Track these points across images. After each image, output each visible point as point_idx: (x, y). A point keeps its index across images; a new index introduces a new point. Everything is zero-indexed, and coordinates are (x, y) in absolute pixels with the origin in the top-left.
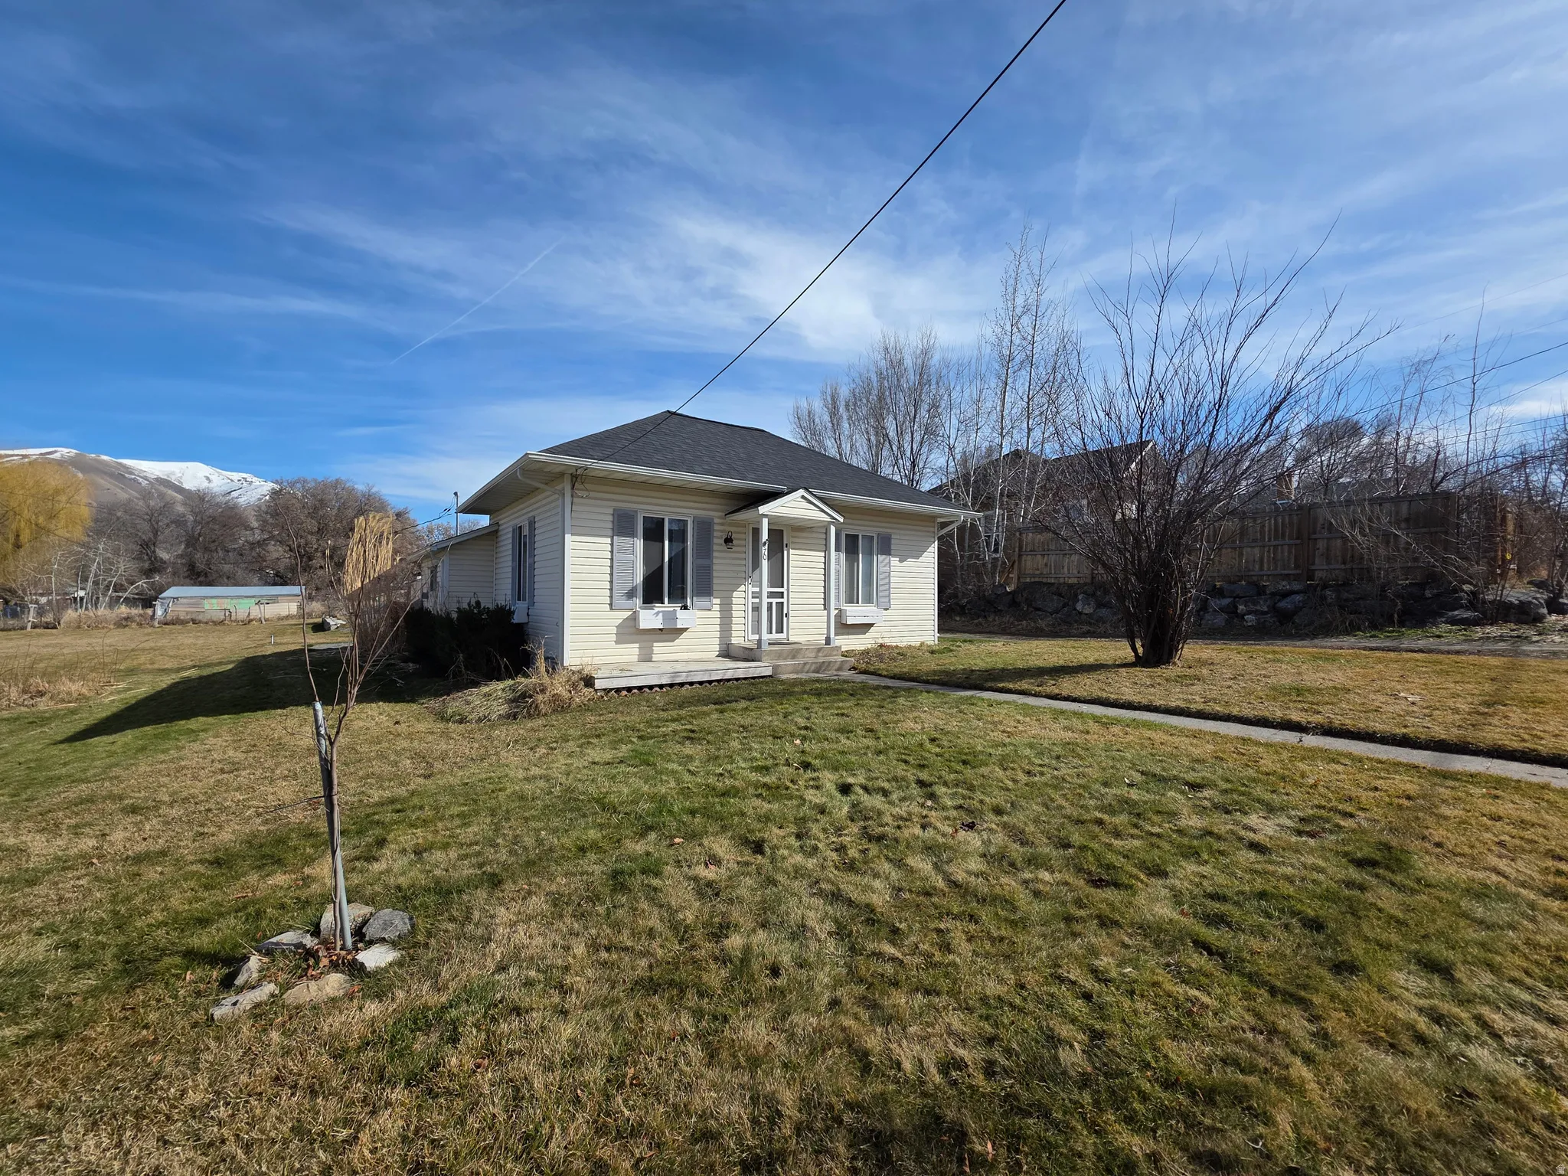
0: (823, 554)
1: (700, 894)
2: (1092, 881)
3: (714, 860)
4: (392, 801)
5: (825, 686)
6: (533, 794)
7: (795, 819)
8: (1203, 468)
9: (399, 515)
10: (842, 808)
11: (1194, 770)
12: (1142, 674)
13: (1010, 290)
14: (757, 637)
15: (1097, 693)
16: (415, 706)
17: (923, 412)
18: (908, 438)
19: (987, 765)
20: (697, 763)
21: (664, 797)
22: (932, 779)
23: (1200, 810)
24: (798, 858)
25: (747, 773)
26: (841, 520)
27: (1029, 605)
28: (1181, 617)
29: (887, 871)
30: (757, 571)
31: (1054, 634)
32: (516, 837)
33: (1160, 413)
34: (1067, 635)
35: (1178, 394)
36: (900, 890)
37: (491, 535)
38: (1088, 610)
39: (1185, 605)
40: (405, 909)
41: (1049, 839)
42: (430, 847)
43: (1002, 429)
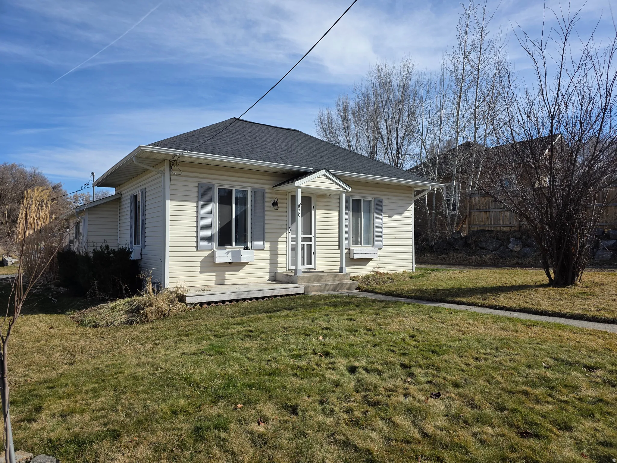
0: (337, 213)
1: (254, 443)
2: (521, 433)
3: (263, 419)
4: (47, 381)
5: (339, 300)
6: (142, 375)
7: (319, 390)
8: (594, 153)
9: (54, 188)
10: (350, 382)
11: (590, 357)
12: (554, 292)
13: (463, 34)
14: (294, 267)
15: (523, 305)
16: (64, 316)
17: (404, 117)
18: (394, 135)
19: (448, 353)
20: (254, 353)
21: (231, 376)
22: (411, 363)
23: (595, 385)
24: (321, 417)
25: (287, 359)
26: (350, 190)
27: (477, 246)
28: (580, 253)
29: (381, 426)
30: (294, 224)
31: (494, 265)
32: (130, 405)
33: (565, 115)
34: (503, 265)
35: (577, 102)
36: (389, 439)
37: (117, 200)
38: (517, 249)
39: (583, 244)
40: (54, 455)
41: (491, 404)
42: (72, 412)
43: (457, 128)
